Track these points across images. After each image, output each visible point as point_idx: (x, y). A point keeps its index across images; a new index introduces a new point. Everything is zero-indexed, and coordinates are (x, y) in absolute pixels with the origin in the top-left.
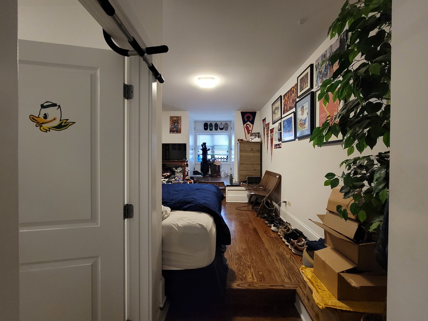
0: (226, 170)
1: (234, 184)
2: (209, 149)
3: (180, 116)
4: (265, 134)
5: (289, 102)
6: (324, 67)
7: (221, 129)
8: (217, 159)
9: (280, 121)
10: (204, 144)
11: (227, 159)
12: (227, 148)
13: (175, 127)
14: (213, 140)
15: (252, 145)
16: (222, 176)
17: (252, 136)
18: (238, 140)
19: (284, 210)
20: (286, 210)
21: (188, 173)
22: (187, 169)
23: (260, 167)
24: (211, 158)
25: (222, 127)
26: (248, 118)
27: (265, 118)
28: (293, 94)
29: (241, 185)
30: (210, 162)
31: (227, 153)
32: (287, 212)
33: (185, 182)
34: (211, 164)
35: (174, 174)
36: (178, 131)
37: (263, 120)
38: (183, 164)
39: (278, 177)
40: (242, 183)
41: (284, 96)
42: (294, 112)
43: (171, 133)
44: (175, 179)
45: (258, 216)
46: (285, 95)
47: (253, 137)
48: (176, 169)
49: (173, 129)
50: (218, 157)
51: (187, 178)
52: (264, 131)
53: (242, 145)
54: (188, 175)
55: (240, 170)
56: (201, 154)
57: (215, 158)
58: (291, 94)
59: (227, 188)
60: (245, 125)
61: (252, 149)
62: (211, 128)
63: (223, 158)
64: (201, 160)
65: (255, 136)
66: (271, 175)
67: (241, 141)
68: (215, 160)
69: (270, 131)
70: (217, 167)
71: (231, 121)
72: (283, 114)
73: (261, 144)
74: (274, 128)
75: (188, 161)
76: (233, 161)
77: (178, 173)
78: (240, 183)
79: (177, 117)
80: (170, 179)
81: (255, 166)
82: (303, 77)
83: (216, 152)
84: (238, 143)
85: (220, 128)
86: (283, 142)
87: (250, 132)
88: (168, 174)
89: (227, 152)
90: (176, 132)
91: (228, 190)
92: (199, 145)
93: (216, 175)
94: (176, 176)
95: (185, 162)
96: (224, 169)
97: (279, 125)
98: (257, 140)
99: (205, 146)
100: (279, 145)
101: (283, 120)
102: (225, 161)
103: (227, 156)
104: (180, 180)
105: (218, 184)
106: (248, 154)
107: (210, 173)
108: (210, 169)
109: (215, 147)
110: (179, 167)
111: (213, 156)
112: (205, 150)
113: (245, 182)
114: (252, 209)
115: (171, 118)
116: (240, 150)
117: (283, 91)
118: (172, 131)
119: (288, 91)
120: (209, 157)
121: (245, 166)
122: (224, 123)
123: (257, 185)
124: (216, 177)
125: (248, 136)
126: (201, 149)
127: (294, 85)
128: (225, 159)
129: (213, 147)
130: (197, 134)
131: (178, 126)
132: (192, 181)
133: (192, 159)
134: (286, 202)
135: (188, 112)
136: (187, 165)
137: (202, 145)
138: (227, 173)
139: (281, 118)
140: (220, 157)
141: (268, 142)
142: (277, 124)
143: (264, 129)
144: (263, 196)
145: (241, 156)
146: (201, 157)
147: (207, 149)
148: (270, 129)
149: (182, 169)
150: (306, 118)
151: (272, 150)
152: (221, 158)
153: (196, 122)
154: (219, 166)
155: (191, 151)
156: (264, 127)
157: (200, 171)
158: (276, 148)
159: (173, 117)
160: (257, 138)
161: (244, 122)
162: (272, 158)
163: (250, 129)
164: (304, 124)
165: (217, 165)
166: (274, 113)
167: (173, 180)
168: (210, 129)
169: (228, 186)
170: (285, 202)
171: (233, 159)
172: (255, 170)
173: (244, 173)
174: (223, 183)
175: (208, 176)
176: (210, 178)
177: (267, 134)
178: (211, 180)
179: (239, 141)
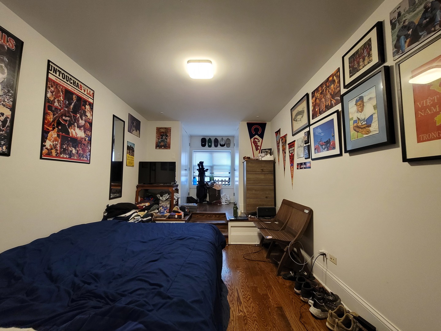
0: (228, 196)
1: (240, 218)
2: (207, 170)
3: (169, 127)
4: (279, 150)
5: (323, 100)
6: (420, 11)
7: (222, 146)
8: (217, 182)
9: (307, 129)
10: (201, 164)
11: (229, 181)
12: (229, 168)
13: (162, 141)
14: (212, 159)
15: (263, 165)
16: (223, 204)
17: (261, 153)
18: (244, 158)
19: (322, 267)
20: (326, 268)
21: (177, 201)
22: (176, 196)
23: (273, 194)
24: (209, 181)
25: (223, 143)
26: (256, 130)
27: (280, 129)
28: (332, 86)
29: (249, 219)
30: (208, 185)
31: (229, 175)
32: (327, 272)
33: (173, 215)
34: (209, 188)
35: (158, 204)
36: (167, 146)
37: (275, 133)
38: (170, 190)
39: (307, 211)
40: (250, 216)
41: (313, 93)
42: (337, 111)
43: (158, 148)
44: (159, 210)
45: (279, 274)
46: (314, 91)
47: (263, 154)
48: (162, 196)
49: (160, 143)
50: (218, 180)
51: (175, 209)
52: (278, 146)
53: (249, 165)
54: (177, 204)
55: (246, 198)
56: (197, 176)
57: (214, 180)
58: (328, 87)
59: (230, 224)
60: (252, 139)
61: (262, 170)
62: (210, 144)
63: (224, 180)
64: (197, 183)
65: (266, 153)
66: (293, 207)
67: (247, 159)
68: (215, 183)
69: (287, 146)
70: (217, 192)
71: (233, 137)
72: (313, 119)
73: (273, 162)
74: (295, 141)
75: (178, 185)
76: (237, 185)
77: (162, 201)
78: (247, 216)
79: (166, 128)
80: (150, 211)
81: (267, 193)
82: (358, 50)
83: (216, 173)
84: (243, 162)
85: (220, 144)
86: (313, 160)
87: (259, 148)
88: (147, 204)
89: (229, 173)
90: (164, 148)
91: (231, 227)
92: (195, 164)
93: (215, 202)
94: (161, 207)
95: (173, 186)
96: (225, 195)
97: (305, 135)
98: (268, 158)
99: (202, 166)
100: (305, 163)
101: (312, 127)
102: (227, 184)
103: (229, 179)
104: (165, 212)
105: (217, 216)
106: (257, 176)
107: (208, 199)
108: (208, 194)
109: (215, 167)
110: (166, 193)
111: (212, 178)
112: (202, 171)
113: (254, 214)
114: (267, 258)
115: (158, 129)
116: (247, 171)
117: (310, 86)
118: (158, 146)
119: (322, 84)
120: (207, 179)
121: (254, 192)
122: (225, 139)
123: (270, 219)
124: (215, 204)
125: (257, 153)
126: (197, 170)
127: (333, 71)
128: (227, 181)
129: (212, 167)
130: (193, 151)
131: (167, 139)
132: (182, 213)
133: (186, 181)
134: (326, 255)
135: (180, 122)
136: (177, 191)
137: (198, 164)
138: (229, 199)
139: (309, 125)
140: (220, 179)
141: (284, 160)
142: (302, 135)
143: (278, 144)
144: (286, 241)
145: (248, 179)
146: (197, 179)
147: (205, 169)
148: (288, 142)
149: (169, 196)
150: (372, 116)
151: (292, 171)
152: (222, 181)
153: (191, 137)
154: (219, 191)
155: (183, 172)
156: (278, 141)
157: (195, 197)
158: (301, 168)
159: (160, 128)
160: (269, 155)
161: (251, 136)
162: (292, 182)
163: (259, 144)
164: (365, 126)
165: (217, 189)
166: (295, 120)
167: (155, 211)
168: (208, 145)
169: (231, 221)
170: (324, 254)
171: (237, 181)
172: (267, 197)
173: (252, 201)
174: (225, 214)
175: (205, 203)
176: (208, 207)
177: (284, 150)
178: (209, 211)
179: (246, 159)
